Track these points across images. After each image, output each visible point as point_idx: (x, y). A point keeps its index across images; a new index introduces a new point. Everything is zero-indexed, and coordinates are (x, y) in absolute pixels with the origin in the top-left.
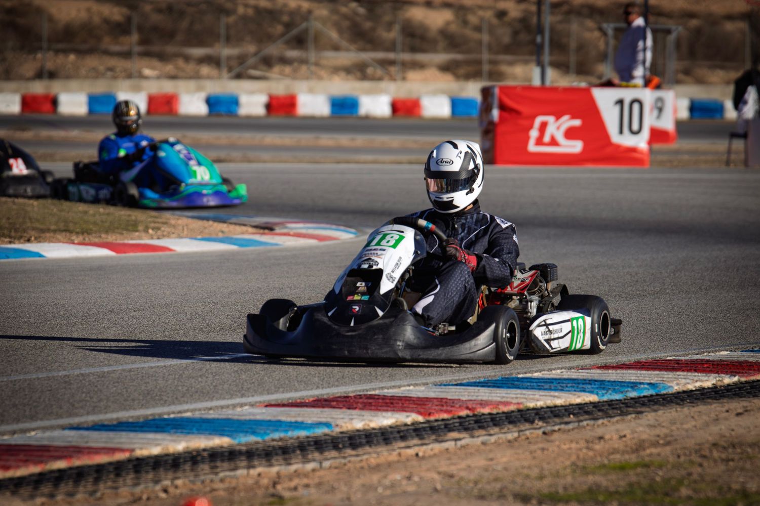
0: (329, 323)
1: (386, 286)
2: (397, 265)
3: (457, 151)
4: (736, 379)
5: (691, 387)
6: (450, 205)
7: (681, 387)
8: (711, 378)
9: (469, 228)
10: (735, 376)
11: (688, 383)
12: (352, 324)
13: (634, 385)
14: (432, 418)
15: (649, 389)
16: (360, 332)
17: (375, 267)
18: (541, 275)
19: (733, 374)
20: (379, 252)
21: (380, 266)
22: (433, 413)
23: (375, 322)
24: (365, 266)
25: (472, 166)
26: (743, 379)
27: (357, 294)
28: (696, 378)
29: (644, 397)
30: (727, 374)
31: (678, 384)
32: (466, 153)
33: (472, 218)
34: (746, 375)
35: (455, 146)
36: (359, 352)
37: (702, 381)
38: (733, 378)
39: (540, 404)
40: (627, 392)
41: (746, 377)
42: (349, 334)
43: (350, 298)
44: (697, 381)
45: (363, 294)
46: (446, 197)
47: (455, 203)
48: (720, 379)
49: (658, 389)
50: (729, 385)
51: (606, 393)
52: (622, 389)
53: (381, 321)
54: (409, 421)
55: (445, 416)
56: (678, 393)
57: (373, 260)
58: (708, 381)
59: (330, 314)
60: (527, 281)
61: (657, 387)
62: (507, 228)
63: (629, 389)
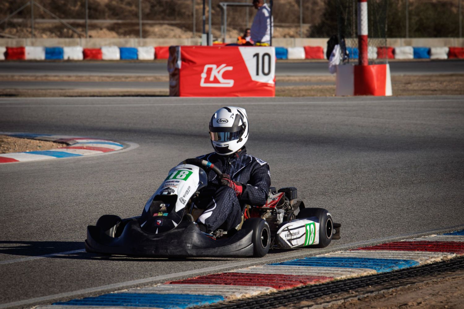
0: (142, 232)
1: (180, 206)
2: (187, 192)
3: (230, 114)
4: (454, 255)
5: (429, 262)
6: (226, 149)
7: (423, 262)
8: (440, 255)
9: (238, 165)
10: (454, 253)
11: (428, 259)
12: (157, 233)
13: (396, 262)
14: (282, 290)
15: (405, 265)
16: (162, 238)
17: (172, 194)
18: (286, 195)
19: (452, 252)
20: (175, 183)
21: (176, 193)
22: (282, 286)
23: (172, 231)
24: (166, 193)
25: (240, 124)
26: (459, 255)
27: (160, 212)
28: (431, 256)
29: (404, 270)
30: (449, 252)
31: (421, 260)
32: (237, 115)
33: (240, 158)
34: (460, 252)
35: (229, 111)
36: (162, 252)
37: (435, 258)
38: (452, 254)
39: (343, 277)
40: (393, 266)
41: (460, 253)
42: (155, 239)
43: (155, 215)
44: (432, 258)
45: (164, 212)
46: (223, 145)
47: (229, 148)
48: (446, 256)
49: (410, 264)
50: (451, 260)
51: (381, 268)
52: (390, 265)
53: (176, 230)
54: (268, 292)
55: (289, 288)
56: (423, 266)
57: (171, 189)
58: (438, 257)
59: (142, 226)
60: (277, 200)
61: (409, 262)
62: (263, 166)
63: (394, 265)
